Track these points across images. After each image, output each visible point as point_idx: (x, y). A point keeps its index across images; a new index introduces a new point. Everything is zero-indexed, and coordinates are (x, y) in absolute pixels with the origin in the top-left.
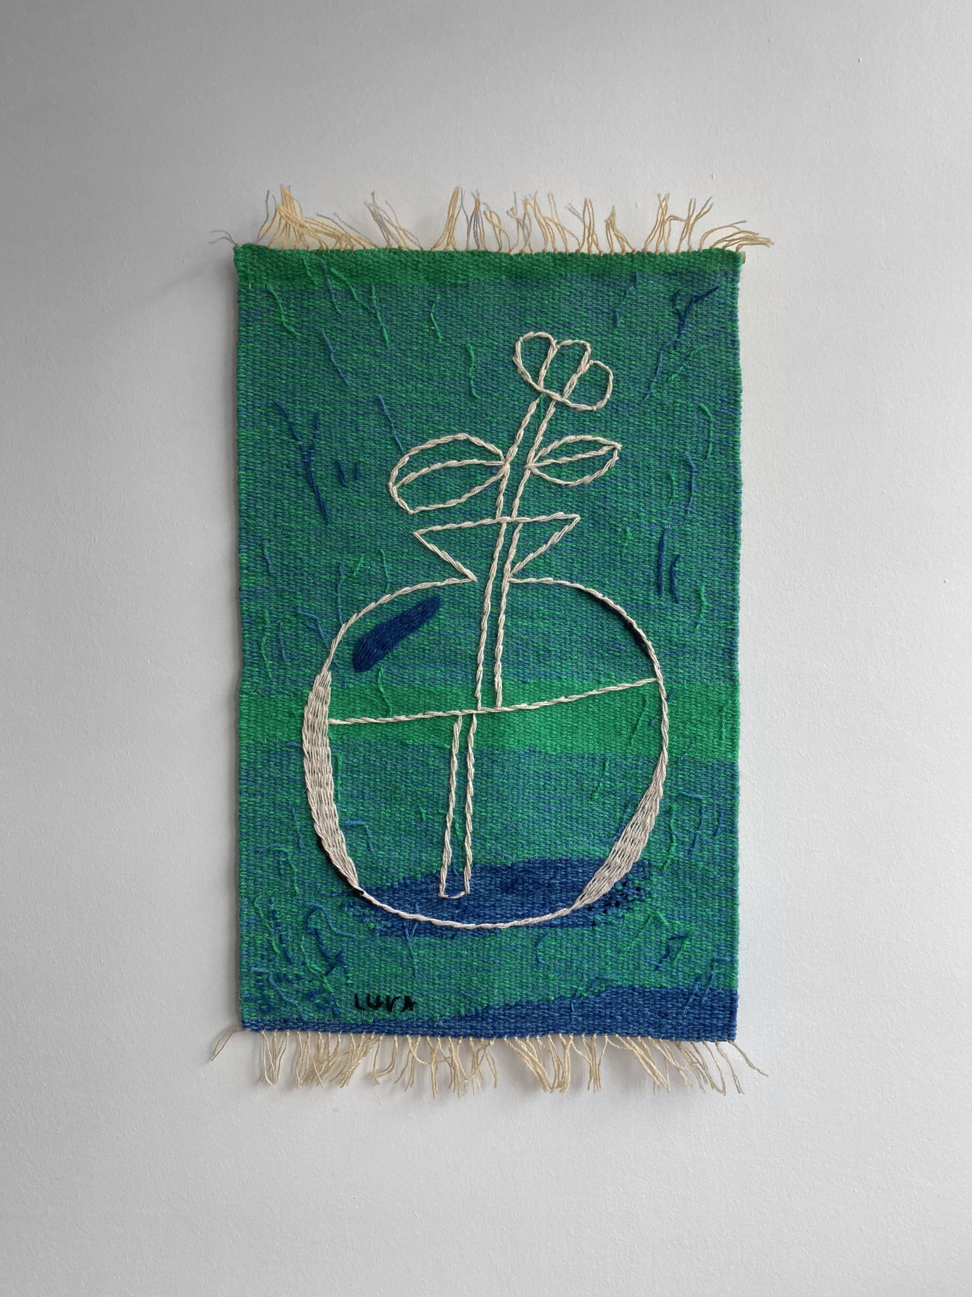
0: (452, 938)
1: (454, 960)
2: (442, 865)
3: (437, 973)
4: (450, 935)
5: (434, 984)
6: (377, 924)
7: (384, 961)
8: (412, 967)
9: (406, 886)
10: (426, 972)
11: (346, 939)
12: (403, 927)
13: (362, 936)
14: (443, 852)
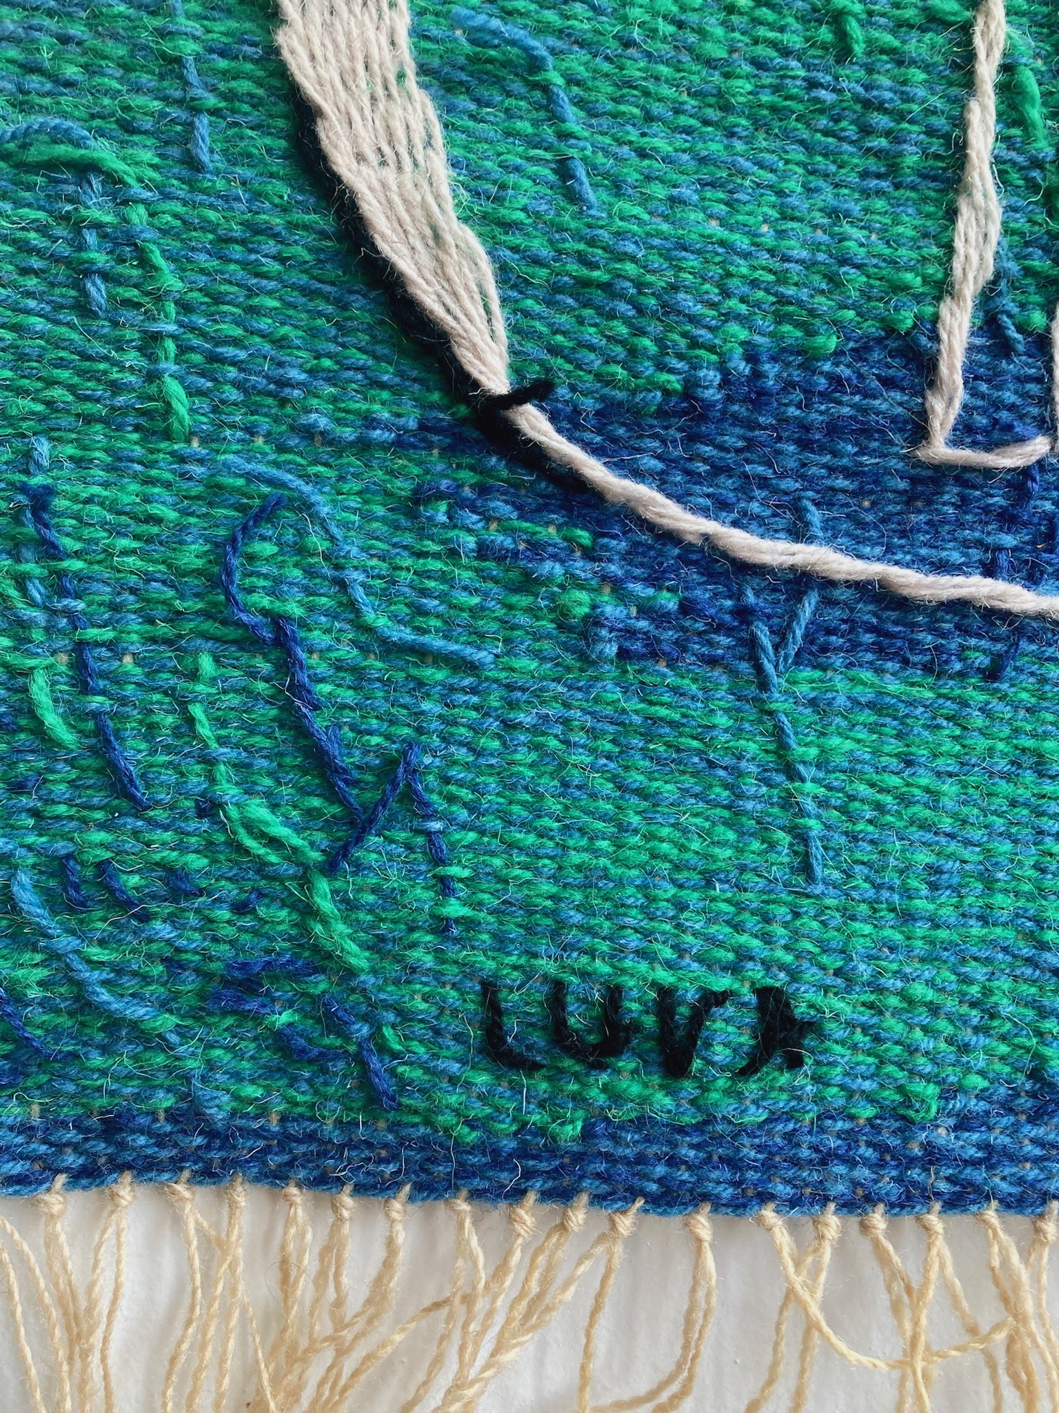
0: (992, 674)
1: (1004, 787)
2: (943, 288)
3: (923, 857)
4: (982, 660)
5: (907, 917)
6: (606, 597)
7: (641, 793)
8: (791, 830)
9: (759, 397)
10: (865, 852)
11: (440, 675)
12: (744, 614)
13: (527, 664)
14: (952, 214)
